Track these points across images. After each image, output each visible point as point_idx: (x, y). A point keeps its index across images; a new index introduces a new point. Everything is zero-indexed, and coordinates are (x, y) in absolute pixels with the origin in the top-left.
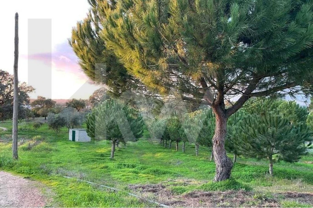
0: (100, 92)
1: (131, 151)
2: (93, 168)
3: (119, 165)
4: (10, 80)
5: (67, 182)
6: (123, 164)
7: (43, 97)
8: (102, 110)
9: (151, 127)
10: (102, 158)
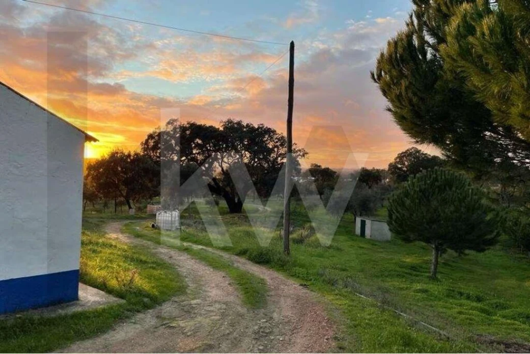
0: (408, 156)
1: (470, 268)
2: (401, 289)
3: (451, 292)
4: (277, 140)
5: (363, 304)
6: (456, 290)
7: (318, 165)
8: (416, 188)
9: (513, 225)
10: (415, 273)
